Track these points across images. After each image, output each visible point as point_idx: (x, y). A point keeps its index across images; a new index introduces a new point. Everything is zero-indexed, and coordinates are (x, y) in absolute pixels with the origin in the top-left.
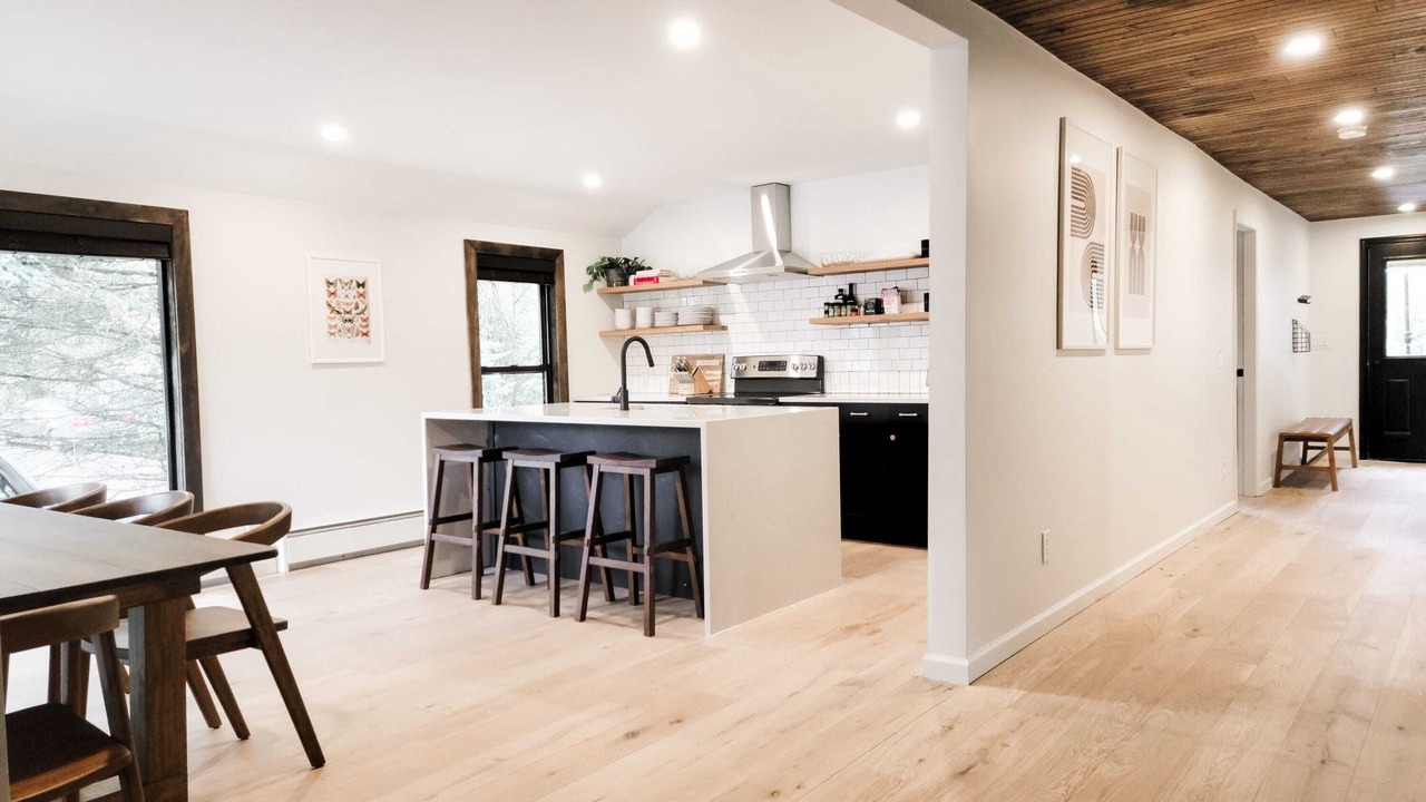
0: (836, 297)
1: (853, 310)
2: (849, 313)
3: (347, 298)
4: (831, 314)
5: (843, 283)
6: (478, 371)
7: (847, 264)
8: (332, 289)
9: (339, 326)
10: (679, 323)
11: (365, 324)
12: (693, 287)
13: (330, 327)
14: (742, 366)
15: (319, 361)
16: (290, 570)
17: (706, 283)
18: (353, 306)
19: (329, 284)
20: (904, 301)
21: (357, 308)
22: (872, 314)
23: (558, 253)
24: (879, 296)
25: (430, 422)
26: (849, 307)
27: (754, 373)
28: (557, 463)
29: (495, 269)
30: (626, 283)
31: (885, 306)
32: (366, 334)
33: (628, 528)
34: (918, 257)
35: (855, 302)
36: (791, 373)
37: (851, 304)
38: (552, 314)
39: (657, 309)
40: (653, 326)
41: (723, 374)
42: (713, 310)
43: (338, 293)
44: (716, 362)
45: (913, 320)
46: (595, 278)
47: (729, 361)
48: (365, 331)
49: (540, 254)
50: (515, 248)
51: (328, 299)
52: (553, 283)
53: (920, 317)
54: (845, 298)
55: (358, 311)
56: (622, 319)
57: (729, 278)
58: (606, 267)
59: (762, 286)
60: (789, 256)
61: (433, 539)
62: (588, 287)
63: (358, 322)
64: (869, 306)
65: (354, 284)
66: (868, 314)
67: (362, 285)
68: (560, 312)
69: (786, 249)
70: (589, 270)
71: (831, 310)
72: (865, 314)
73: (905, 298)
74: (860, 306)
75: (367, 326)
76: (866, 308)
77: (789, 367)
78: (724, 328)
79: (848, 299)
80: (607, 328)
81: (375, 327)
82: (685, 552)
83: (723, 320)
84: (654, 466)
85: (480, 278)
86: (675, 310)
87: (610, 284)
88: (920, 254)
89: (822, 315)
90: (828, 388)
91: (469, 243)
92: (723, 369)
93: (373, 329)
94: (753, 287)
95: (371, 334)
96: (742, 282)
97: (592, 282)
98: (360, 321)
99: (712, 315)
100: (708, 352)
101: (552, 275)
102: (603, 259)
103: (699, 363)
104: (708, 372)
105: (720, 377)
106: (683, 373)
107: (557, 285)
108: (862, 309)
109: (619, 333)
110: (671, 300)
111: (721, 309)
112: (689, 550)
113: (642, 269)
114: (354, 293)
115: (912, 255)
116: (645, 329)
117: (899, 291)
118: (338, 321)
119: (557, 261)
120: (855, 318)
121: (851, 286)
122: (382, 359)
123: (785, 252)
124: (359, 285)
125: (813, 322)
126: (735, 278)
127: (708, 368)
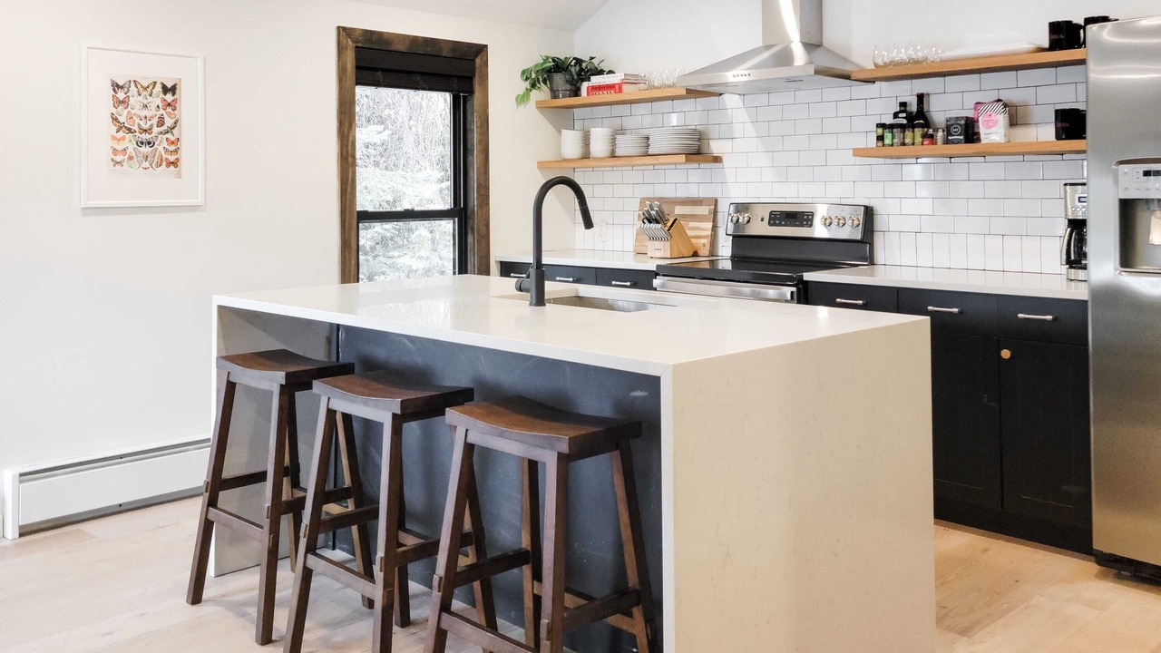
0: (896, 115)
1: (925, 136)
2: (919, 139)
3: (144, 108)
4: (888, 141)
5: (907, 92)
6: (353, 219)
7: (916, 62)
8: (121, 95)
9: (130, 151)
10: (651, 151)
11: (172, 148)
12: (672, 98)
13: (115, 151)
14: (743, 218)
15: (91, 204)
16: (21, 535)
17: (692, 93)
18: (155, 121)
19: (116, 87)
20: (1014, 122)
21: (161, 122)
22: (959, 142)
23: (481, 50)
24: (970, 114)
25: (224, 311)
26: (918, 132)
27: (761, 228)
28: (394, 415)
29: (384, 70)
30: (576, 93)
31: (982, 130)
32: (175, 164)
33: (525, 542)
34: (1043, 50)
35: (927, 124)
36: (819, 231)
37: (922, 126)
38: (469, 135)
39: (620, 131)
40: (613, 156)
41: (715, 228)
42: (700, 133)
43: (132, 101)
44: (704, 210)
45: (1029, 153)
46: (533, 86)
47: (725, 209)
48: (172, 158)
49: (454, 50)
50: (414, 40)
51: (114, 111)
52: (471, 92)
53: (1049, 149)
54: (910, 117)
55: (164, 128)
56: (570, 143)
57: (726, 84)
58: (549, 71)
59: (776, 98)
60: (819, 51)
61: (211, 517)
62: (522, 99)
63: (162, 144)
64: (953, 130)
65: (159, 88)
66: (952, 142)
67: (173, 90)
68: (480, 134)
69: (813, 41)
70: (526, 75)
71: (888, 136)
72: (947, 142)
73: (1016, 117)
74: (936, 130)
75: (176, 151)
76: (948, 131)
77: (817, 221)
78: (717, 159)
79: (915, 119)
80: (549, 157)
81: (190, 153)
82: (630, 615)
83: (716, 147)
84: (565, 448)
85: (360, 82)
86: (646, 132)
87: (555, 95)
88: (1046, 44)
89: (872, 142)
90: (880, 256)
91: (344, 32)
92: (715, 220)
93: (185, 155)
94: (762, 99)
95: (183, 163)
96: (746, 91)
97: (529, 91)
98: (165, 144)
99: (699, 140)
100: (693, 192)
101: (470, 79)
102: (547, 59)
103: (679, 210)
104: (691, 224)
105: (709, 233)
106: (653, 226)
107: (477, 95)
108: (940, 134)
109: (566, 165)
110: (640, 118)
111: (713, 131)
112: (637, 612)
113: (601, 72)
114: (158, 102)
115: (1032, 47)
116: (601, 159)
117: (1005, 105)
118: (129, 143)
119: (478, 61)
120: (928, 148)
121: (921, 97)
122: (199, 200)
123: (812, 46)
124: (165, 90)
125: (858, 152)
126: (736, 85)
127: (694, 217)
